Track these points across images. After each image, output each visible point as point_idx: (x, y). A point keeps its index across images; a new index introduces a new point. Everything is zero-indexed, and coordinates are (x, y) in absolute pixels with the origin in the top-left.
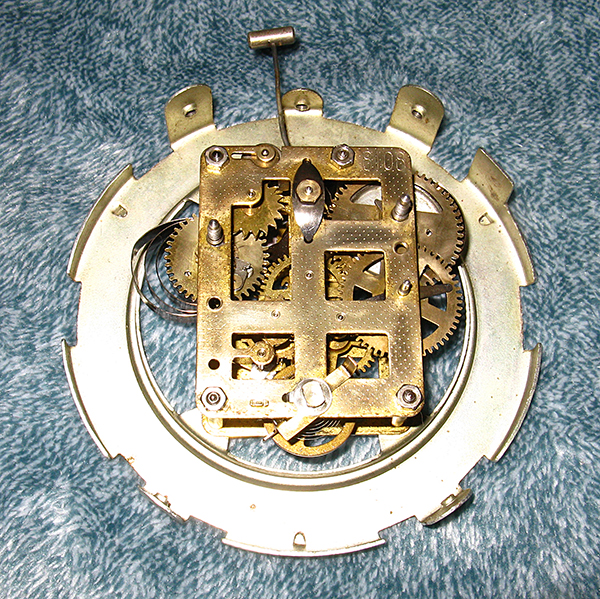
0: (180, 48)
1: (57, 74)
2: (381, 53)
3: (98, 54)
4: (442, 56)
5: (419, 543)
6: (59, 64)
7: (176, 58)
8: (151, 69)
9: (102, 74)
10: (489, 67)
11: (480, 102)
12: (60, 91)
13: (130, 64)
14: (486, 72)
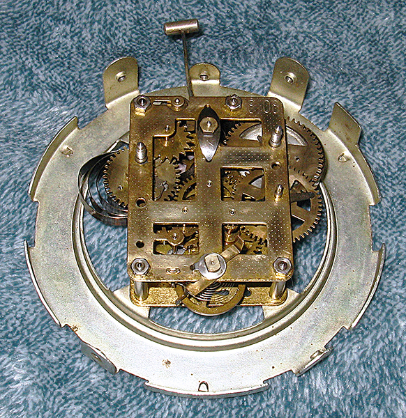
0: (112, 39)
1: (18, 57)
2: (264, 42)
3: (50, 42)
4: (311, 45)
5: (295, 392)
6: (20, 49)
7: (109, 46)
8: (90, 53)
9: (53, 57)
10: (346, 52)
11: (339, 75)
12: (20, 69)
13: (74, 50)
14: (344, 56)
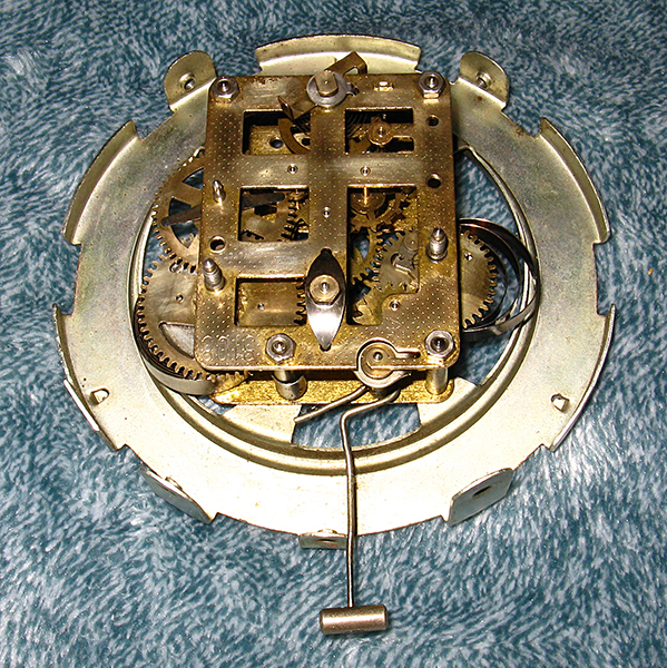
0: (259, 12)
1: (116, 36)
2: (488, 13)
3: (163, 12)
4: (560, 14)
6: (117, 25)
7: (253, 22)
8: (226, 35)
9: (169, 40)
10: (615, 24)
11: (608, 60)
12: (123, 57)
13: (202, 26)
14: (612, 30)
